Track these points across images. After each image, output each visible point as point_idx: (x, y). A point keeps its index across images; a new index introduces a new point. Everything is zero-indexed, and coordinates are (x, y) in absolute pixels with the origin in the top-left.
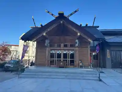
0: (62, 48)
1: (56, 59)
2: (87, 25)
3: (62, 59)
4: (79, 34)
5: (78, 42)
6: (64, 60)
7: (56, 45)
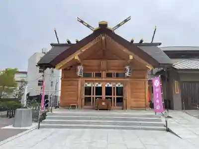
0: (104, 79)
1: (95, 96)
2: (141, 41)
3: (104, 96)
4: (131, 57)
5: (128, 69)
6: (106, 98)
7: (93, 73)
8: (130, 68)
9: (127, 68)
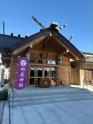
1: (37, 77)
3: (44, 77)
4: (68, 51)
7: (37, 60)
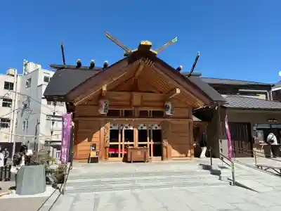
1: (123, 144)
3: (136, 142)
4: (178, 91)
6: (140, 145)
8: (172, 104)
9: (169, 104)
